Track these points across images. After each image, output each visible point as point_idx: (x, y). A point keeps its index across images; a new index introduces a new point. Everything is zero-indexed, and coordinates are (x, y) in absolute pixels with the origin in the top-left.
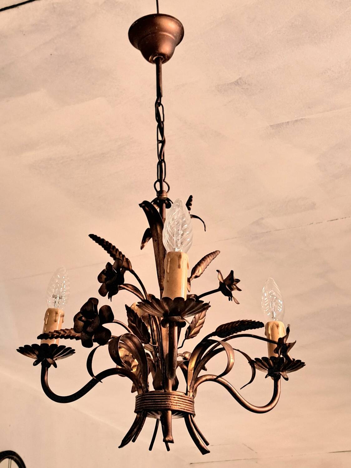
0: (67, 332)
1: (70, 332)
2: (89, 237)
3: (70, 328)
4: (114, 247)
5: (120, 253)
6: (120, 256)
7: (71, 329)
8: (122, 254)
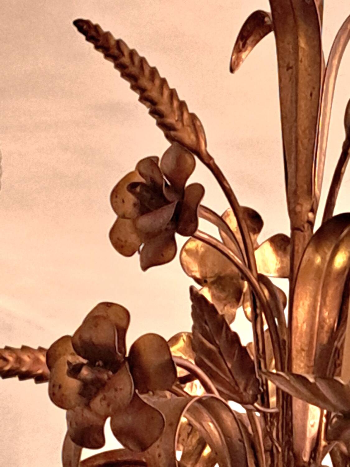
0: (11, 359)
1: (19, 360)
2: (75, 29)
3: (19, 347)
4: (154, 72)
5: (173, 94)
6: (172, 103)
7: (41, 349)
8: (178, 100)
